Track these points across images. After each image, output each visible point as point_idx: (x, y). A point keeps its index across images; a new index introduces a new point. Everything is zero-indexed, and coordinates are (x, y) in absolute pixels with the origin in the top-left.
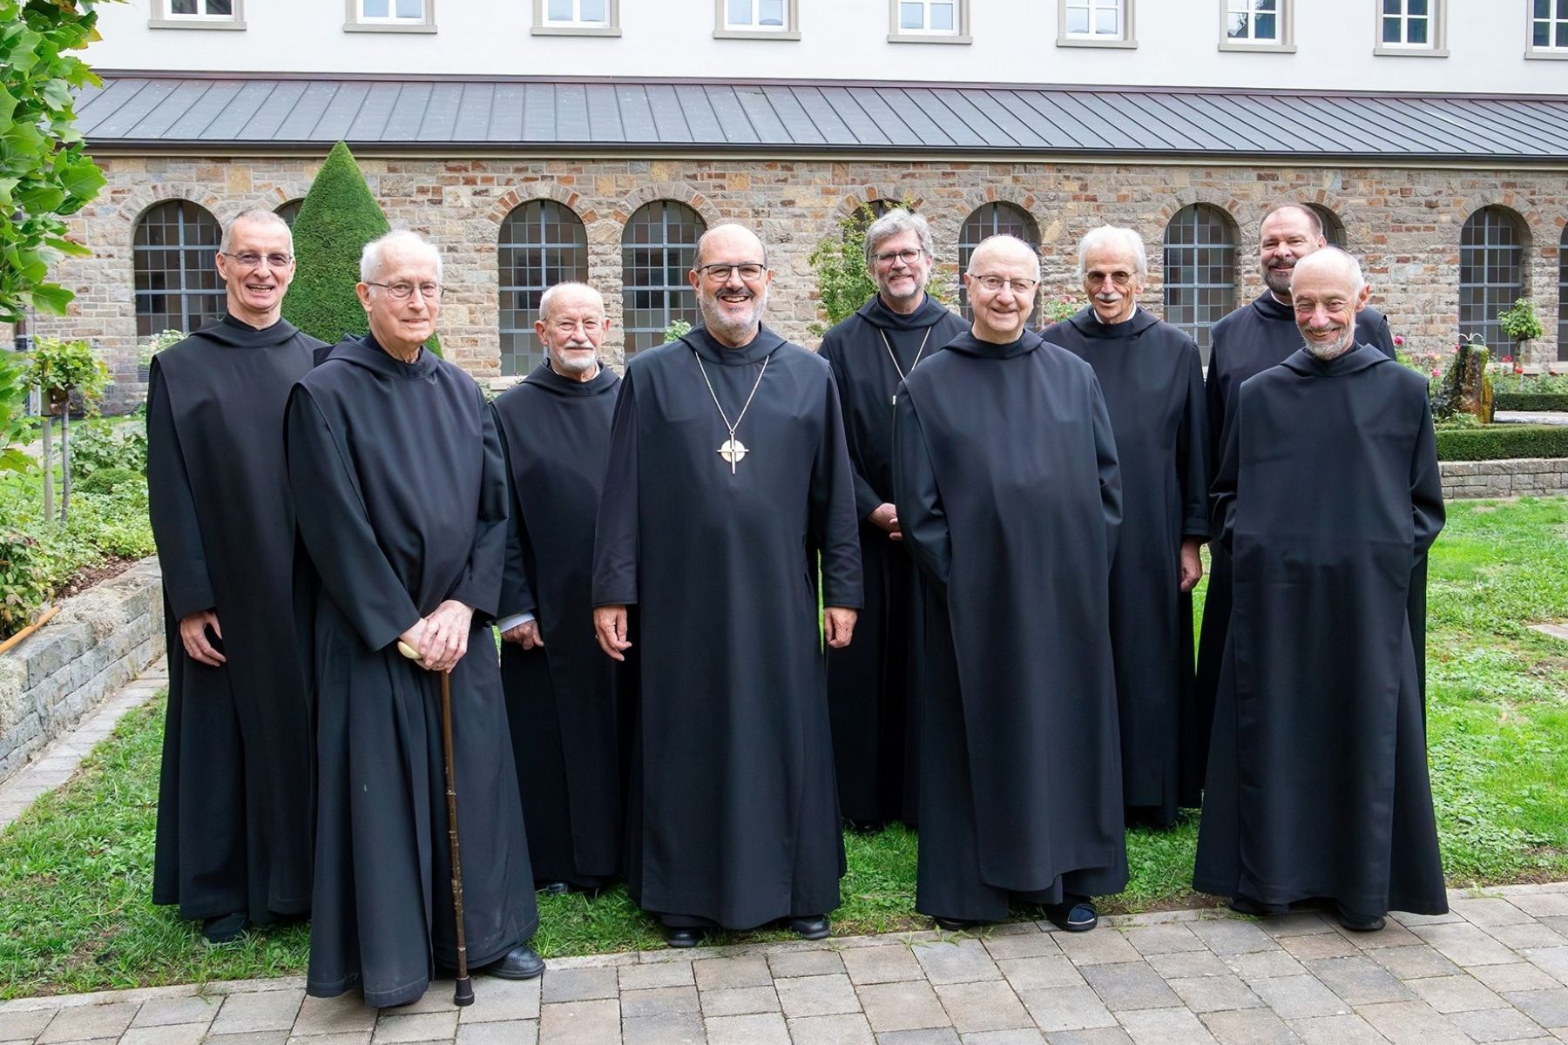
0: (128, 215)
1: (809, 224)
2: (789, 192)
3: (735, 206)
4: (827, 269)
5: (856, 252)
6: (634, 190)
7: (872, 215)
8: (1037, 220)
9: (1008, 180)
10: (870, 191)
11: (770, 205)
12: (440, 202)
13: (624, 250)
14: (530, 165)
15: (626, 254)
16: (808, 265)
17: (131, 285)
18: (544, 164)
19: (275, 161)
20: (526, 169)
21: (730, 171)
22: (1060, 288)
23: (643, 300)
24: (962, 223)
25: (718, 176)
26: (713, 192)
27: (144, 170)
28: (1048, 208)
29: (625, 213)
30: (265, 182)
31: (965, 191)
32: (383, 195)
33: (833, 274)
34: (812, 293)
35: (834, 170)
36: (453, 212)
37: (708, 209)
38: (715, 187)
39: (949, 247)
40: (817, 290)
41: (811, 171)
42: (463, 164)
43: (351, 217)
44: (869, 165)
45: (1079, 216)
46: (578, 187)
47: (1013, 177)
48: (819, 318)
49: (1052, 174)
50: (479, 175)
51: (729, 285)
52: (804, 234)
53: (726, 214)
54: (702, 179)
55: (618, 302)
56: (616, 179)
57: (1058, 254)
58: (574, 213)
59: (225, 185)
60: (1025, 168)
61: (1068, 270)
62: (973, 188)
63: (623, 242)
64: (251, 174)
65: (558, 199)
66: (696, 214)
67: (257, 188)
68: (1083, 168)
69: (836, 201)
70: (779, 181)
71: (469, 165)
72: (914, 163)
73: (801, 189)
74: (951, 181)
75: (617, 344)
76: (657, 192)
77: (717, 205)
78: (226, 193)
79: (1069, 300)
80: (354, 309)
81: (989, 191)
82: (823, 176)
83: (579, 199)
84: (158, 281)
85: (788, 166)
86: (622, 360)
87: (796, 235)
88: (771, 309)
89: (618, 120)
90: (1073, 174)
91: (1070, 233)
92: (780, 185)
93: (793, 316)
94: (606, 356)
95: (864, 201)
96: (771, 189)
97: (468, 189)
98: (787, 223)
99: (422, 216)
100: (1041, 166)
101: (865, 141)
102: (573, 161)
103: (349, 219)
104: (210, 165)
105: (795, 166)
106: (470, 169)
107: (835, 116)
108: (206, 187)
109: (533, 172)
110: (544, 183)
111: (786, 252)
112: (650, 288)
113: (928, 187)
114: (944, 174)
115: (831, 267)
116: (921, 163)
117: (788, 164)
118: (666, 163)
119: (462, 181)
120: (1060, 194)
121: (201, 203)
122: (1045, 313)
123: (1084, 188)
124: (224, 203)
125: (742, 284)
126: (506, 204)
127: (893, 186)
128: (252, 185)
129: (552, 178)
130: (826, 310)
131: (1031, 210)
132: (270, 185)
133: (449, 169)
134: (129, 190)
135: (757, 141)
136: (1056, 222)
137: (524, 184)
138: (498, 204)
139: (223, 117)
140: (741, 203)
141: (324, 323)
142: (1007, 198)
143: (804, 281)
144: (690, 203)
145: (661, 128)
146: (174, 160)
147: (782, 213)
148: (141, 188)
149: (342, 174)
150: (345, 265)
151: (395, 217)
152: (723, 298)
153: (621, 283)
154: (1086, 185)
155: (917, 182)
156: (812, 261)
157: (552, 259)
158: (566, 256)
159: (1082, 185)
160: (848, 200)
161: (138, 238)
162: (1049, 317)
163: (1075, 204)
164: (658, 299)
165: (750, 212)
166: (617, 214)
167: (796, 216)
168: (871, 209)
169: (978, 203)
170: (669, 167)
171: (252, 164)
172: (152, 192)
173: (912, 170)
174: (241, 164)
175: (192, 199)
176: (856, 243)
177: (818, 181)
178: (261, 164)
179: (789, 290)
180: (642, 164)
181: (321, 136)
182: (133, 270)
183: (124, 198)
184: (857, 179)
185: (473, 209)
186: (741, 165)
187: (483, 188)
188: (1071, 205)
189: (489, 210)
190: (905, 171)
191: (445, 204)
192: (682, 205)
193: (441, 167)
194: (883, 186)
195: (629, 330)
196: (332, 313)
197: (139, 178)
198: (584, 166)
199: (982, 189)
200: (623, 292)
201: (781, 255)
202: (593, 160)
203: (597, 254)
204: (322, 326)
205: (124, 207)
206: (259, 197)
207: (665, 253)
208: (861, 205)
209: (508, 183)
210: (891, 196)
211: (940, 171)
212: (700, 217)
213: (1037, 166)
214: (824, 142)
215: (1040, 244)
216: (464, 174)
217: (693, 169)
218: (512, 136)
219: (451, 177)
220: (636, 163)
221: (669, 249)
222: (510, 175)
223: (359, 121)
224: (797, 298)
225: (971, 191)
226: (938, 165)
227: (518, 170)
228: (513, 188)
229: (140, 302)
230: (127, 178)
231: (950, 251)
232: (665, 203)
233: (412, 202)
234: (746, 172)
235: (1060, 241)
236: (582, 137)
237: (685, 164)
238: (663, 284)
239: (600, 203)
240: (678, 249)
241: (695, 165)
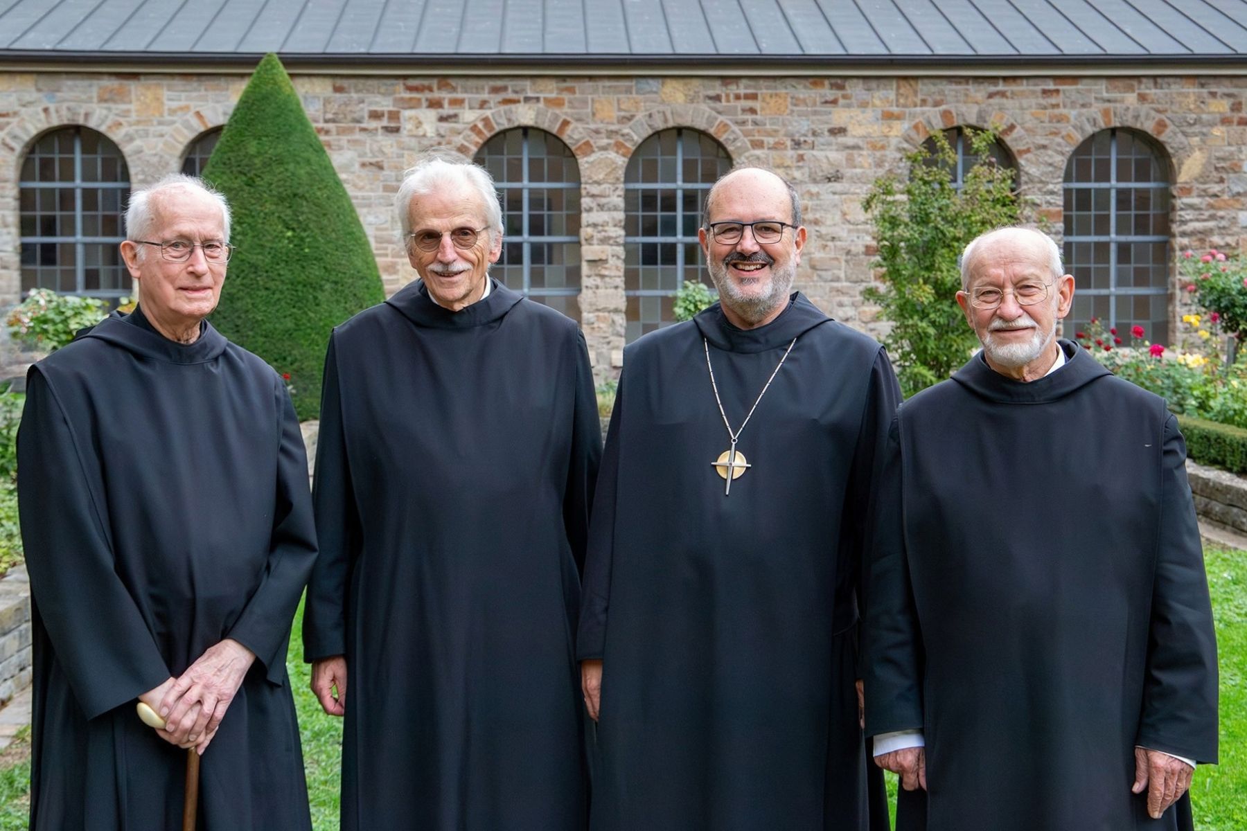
0: (13, 144)
1: (865, 159)
2: (839, 116)
3: (769, 134)
4: (886, 216)
5: (925, 194)
6: (640, 116)
7: (947, 146)
8: (1171, 151)
9: (1131, 98)
10: (946, 115)
11: (814, 134)
12: (397, 130)
13: (627, 191)
14: (510, 84)
15: (629, 196)
16: (862, 211)
17: (14, 230)
18: (528, 83)
19: (195, 78)
20: (505, 89)
21: (763, 90)
22: (1202, 241)
23: (650, 255)
24: (1068, 155)
25: (747, 97)
26: (741, 117)
27: (33, 89)
28: (1185, 134)
29: (628, 145)
30: (183, 103)
31: (1072, 113)
32: (326, 121)
33: (894, 222)
34: (867, 247)
35: (898, 88)
36: (413, 142)
37: (735, 140)
38: (744, 111)
39: (1051, 187)
40: (874, 243)
41: (868, 90)
42: (426, 82)
43: (281, 148)
44: (945, 82)
45: (1229, 144)
46: (569, 111)
47: (1139, 95)
48: (876, 278)
49: (1192, 90)
50: (445, 96)
51: (739, 248)
52: (858, 171)
53: (758, 145)
54: (728, 101)
55: (618, 258)
56: (618, 100)
57: (1199, 196)
58: (565, 145)
59: (133, 107)
60: (1156, 83)
61: (1212, 217)
62: (1084, 110)
63: (627, 180)
64: (165, 94)
65: (545, 126)
66: (720, 145)
67: (173, 112)
68: (1235, 81)
69: (900, 128)
70: (826, 102)
71: (434, 83)
72: (1005, 78)
73: (855, 112)
74: (1053, 100)
75: (616, 311)
76: (669, 116)
77: (746, 134)
78: (134, 117)
79: (1213, 256)
80: (283, 265)
81: (1106, 113)
82: (885, 96)
83: (571, 127)
84: (49, 227)
85: (839, 83)
86: (622, 331)
87: (848, 172)
88: (813, 267)
89: (622, 26)
90: (1220, 90)
91: (1216, 169)
92: (828, 108)
93: (842, 275)
94: (602, 325)
95: (936, 127)
96: (815, 113)
97: (432, 114)
98: (836, 156)
99: (375, 147)
100: (1178, 80)
101: (940, 50)
102: (564, 78)
103: (279, 151)
104: (113, 83)
105: (848, 84)
106: (435, 87)
107: (900, 19)
108: (109, 109)
109: (516, 92)
110: (527, 106)
111: (834, 193)
112: (659, 239)
113: (1022, 108)
114: (1045, 92)
115: (892, 213)
116: (1015, 78)
117: (839, 81)
118: (682, 82)
119: (424, 104)
120: (1204, 116)
121: (103, 129)
122: (1181, 274)
123: (1237, 107)
124: (131, 130)
125: (756, 248)
126: (479, 133)
127: (975, 109)
128: (166, 108)
129: (538, 99)
130: (884, 269)
131: (1162, 138)
132: (186, 109)
133: (411, 89)
134: (15, 114)
135: (799, 52)
136: (1197, 154)
137: (503, 108)
138: (469, 133)
139: (133, 22)
140: (776, 131)
141: (245, 281)
142: (1130, 122)
143: (858, 231)
144: (712, 131)
145: (676, 34)
146: (71, 76)
147: (830, 144)
148: (31, 110)
149: (272, 95)
150: (273, 207)
151: (341, 148)
152: (735, 266)
153: (622, 233)
154: (1240, 104)
155: (1007, 103)
156: (867, 205)
157: (536, 202)
158: (554, 199)
159: (1233, 104)
160: (916, 127)
161: (25, 172)
162: (1186, 279)
163: (1224, 129)
164: (669, 254)
165: (789, 143)
166: (619, 146)
167: (848, 148)
168: (947, 138)
169: (1090, 130)
170: (686, 84)
171: (166, 82)
172: (42, 116)
173: (1001, 87)
174: (152, 82)
175: (92, 124)
176: (925, 183)
177: (877, 102)
178: (178, 82)
179: (838, 243)
180: (651, 81)
181: (249, 48)
182: (17, 213)
183: (8, 123)
184: (930, 100)
185: (437, 139)
186: (778, 82)
187: (452, 112)
188: (1218, 131)
189: (459, 140)
190: (992, 89)
191: (404, 132)
192: (702, 134)
193: (399, 86)
194: (963, 108)
195: (631, 293)
196: (255, 268)
197: (27, 98)
198: (576, 85)
199: (1095, 110)
200: (625, 245)
201: (827, 198)
202: (591, 77)
203: (593, 196)
204: (242, 285)
205: (9, 134)
206: (173, 122)
207: (680, 194)
208: (932, 133)
209: (483, 104)
210: (973, 120)
211: (1039, 88)
212: (724, 149)
213: (1171, 80)
214: (885, 52)
215: (1175, 183)
216: (428, 95)
217: (717, 88)
218: (487, 47)
219: (411, 99)
220: (643, 81)
221: (685, 191)
222: (485, 96)
223: (300, 27)
224: (848, 253)
225: (1080, 115)
226: (1037, 81)
227: (495, 90)
228: (488, 113)
229: (26, 253)
230: (13, 98)
231: (1052, 193)
232: (680, 131)
233: (363, 130)
234: (784, 91)
235: (1203, 178)
236: (576, 47)
237: (706, 82)
238: (675, 235)
239: (597, 132)
240: (696, 190)
241: (718, 83)
